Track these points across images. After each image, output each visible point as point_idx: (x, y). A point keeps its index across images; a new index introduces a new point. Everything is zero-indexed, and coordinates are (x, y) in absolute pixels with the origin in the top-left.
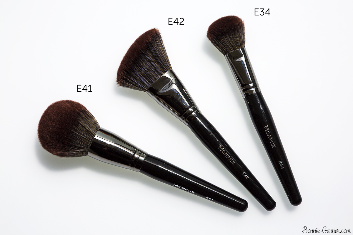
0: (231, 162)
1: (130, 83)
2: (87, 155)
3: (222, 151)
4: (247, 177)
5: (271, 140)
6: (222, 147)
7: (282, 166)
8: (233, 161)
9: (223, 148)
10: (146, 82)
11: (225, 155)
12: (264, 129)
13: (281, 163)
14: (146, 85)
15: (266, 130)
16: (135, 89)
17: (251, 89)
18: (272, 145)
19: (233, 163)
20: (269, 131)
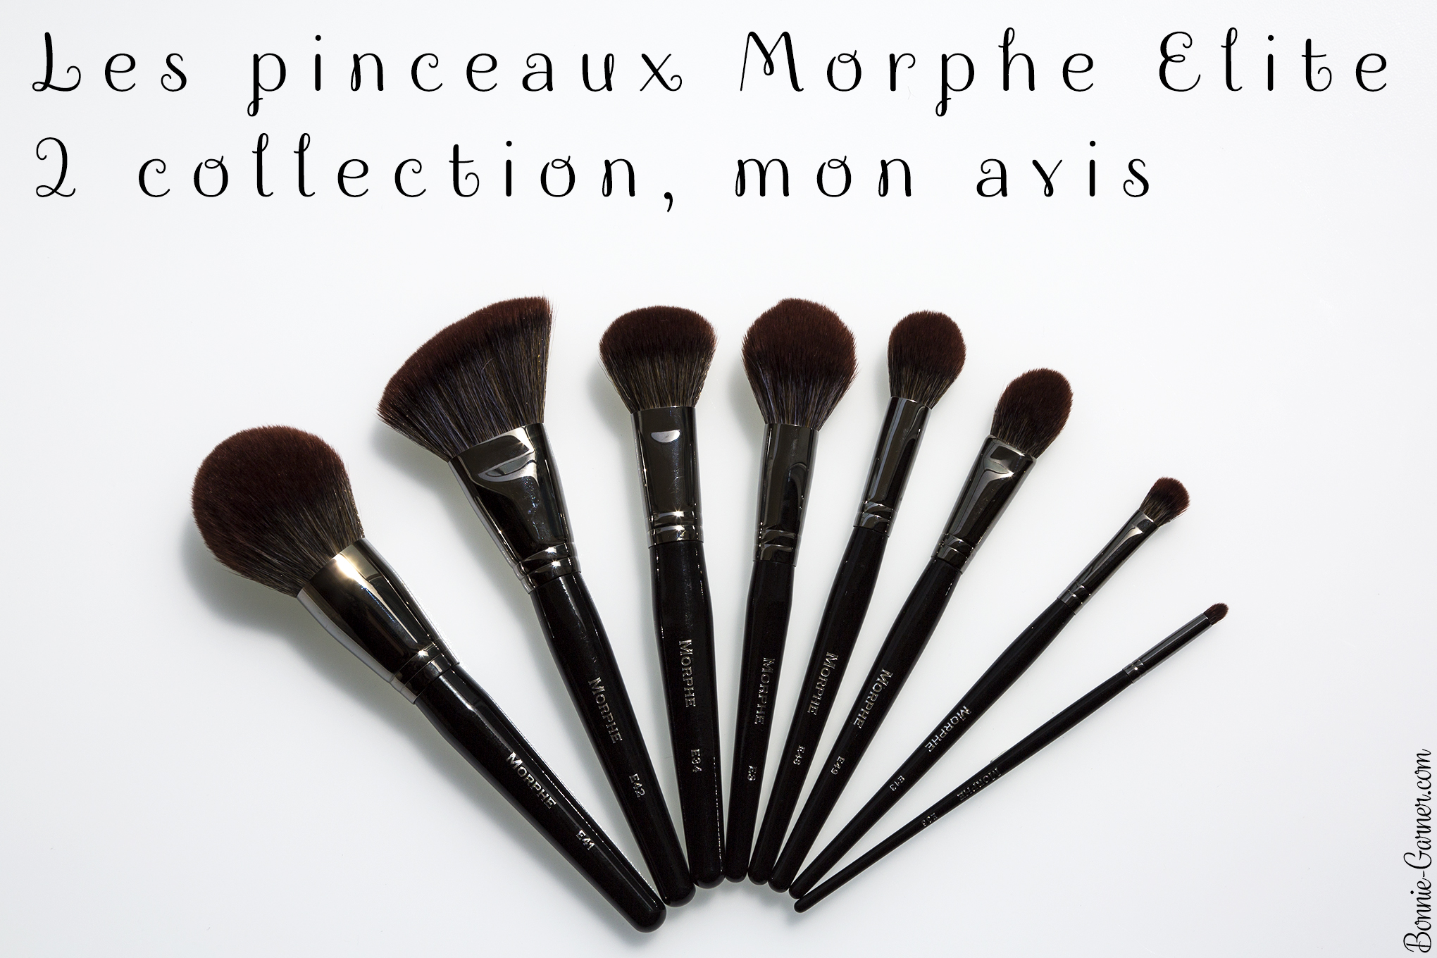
0: (612, 734)
1: (410, 423)
2: (296, 597)
3: (596, 695)
4: (639, 789)
5: (690, 683)
6: (600, 684)
7: (698, 765)
8: (617, 732)
9: (602, 689)
10: (456, 435)
11: (602, 709)
12: (678, 649)
13: (696, 757)
14: (451, 442)
15: (683, 651)
16: (421, 443)
17: (675, 525)
18: (688, 698)
19: (615, 738)
20: (690, 656)
